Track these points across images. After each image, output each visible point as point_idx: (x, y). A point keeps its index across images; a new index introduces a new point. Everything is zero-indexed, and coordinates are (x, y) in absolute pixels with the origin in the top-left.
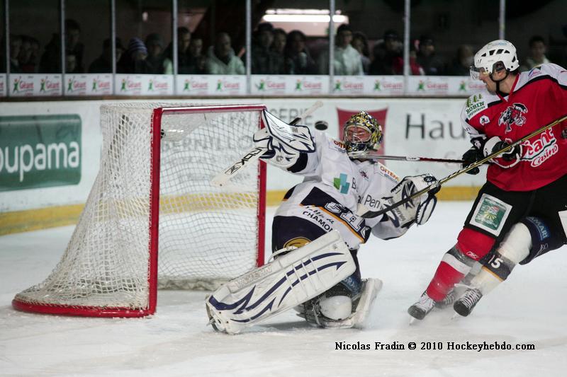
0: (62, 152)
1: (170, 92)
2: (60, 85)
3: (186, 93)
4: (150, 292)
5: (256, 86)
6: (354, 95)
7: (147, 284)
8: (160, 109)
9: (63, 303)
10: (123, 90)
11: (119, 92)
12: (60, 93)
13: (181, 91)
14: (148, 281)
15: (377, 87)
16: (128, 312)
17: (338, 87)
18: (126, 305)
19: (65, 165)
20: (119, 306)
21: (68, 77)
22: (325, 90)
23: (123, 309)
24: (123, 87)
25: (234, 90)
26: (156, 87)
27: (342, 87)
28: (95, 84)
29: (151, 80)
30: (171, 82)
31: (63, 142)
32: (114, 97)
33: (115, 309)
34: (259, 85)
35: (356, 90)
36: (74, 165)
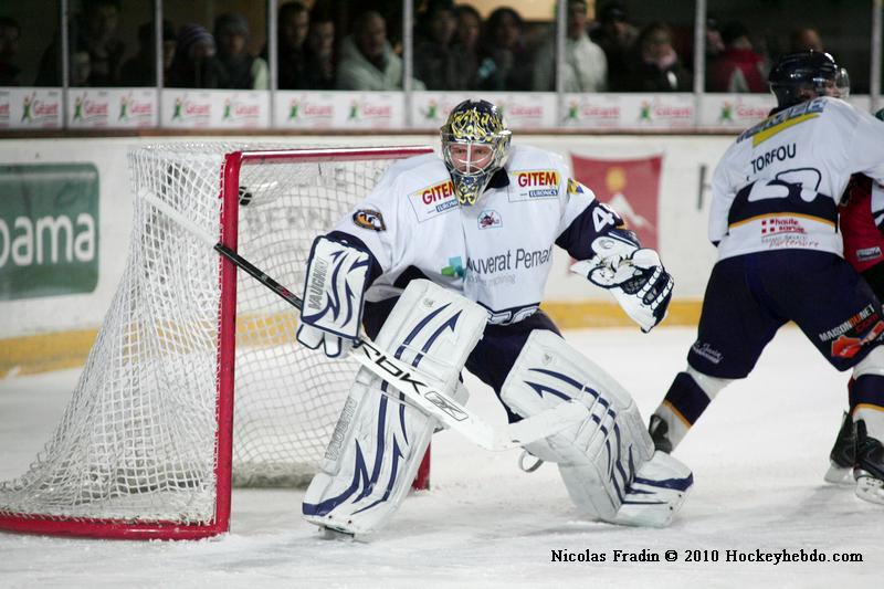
0: (62, 231)
1: (263, 122)
2: (60, 109)
3: (293, 124)
4: (219, 492)
5: (422, 112)
6: (603, 128)
7: (212, 478)
8: (237, 154)
9: (57, 513)
10: (177, 119)
11: (169, 122)
12: (59, 123)
13: (282, 121)
14: (215, 471)
15: (645, 114)
16: (177, 530)
17: (572, 114)
18: (174, 517)
19: (69, 257)
20: (161, 518)
21: (75, 94)
22: (549, 119)
23: (168, 525)
24: (177, 114)
25: (382, 120)
26: (238, 112)
27: (579, 115)
28: (123, 108)
29: (227, 100)
30: (264, 103)
31: (64, 214)
32: (160, 132)
33: (153, 525)
34: (427, 110)
35: (606, 120)
36: (86, 256)
